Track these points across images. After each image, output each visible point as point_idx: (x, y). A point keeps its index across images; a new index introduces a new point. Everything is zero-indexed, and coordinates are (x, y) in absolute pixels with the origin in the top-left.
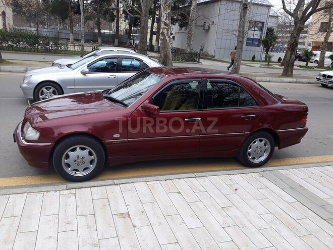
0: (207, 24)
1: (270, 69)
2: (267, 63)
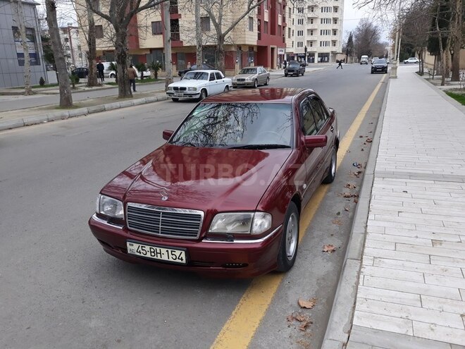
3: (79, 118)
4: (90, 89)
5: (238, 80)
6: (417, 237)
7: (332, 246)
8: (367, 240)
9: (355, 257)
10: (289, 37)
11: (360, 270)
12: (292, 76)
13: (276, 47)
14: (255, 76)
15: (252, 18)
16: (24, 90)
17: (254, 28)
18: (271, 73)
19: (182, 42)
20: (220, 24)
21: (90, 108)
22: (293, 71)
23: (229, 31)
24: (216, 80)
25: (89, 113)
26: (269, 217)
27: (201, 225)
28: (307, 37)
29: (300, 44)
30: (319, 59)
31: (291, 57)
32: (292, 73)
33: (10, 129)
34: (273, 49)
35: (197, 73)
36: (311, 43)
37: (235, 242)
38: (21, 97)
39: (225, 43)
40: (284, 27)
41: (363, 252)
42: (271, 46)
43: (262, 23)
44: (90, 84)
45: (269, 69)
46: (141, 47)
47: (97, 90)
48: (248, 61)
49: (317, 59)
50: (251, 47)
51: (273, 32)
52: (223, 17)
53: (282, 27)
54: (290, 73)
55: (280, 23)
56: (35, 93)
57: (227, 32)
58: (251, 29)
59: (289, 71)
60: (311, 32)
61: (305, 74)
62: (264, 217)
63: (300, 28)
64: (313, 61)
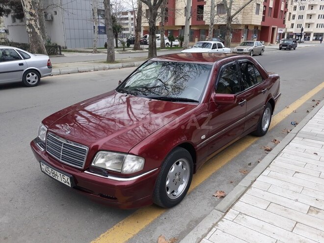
0: (49, 14)
1: (127, 54)
2: (123, 49)
3: (115, 70)
4: (134, 51)
5: (238, 50)
6: (297, 200)
7: (223, 192)
8: (245, 194)
9: (222, 209)
10: (289, 20)
11: (217, 223)
12: (285, 49)
13: (276, 27)
14: (252, 48)
15: (259, 5)
16: (92, 50)
17: (260, 12)
18: (266, 47)
19: (204, 22)
20: (230, 8)
21: (124, 64)
22: (286, 46)
23: (236, 14)
24: (217, 49)
25: (123, 67)
26: (142, 161)
27: (85, 159)
28: (306, 20)
29: (299, 26)
30: (314, 38)
31: (290, 36)
32: (285, 47)
33: (69, 73)
34: (274, 29)
35: (205, 43)
36: (309, 25)
37: (109, 177)
38: (90, 54)
39: (232, 23)
40: (285, 12)
41: (233, 205)
42: (273, 26)
43: (267, 8)
44: (135, 49)
45: (269, 43)
46: (176, 25)
47: (138, 52)
48: (252, 37)
49: (312, 37)
50: (256, 27)
51: (275, 16)
52: (233, 3)
53: (284, 12)
54: (284, 47)
55: (282, 8)
56: (99, 52)
57: (235, 15)
58: (257, 13)
59: (283, 46)
60: (310, 16)
61: (296, 48)
62: (137, 159)
63: (301, 12)
64: (309, 39)
